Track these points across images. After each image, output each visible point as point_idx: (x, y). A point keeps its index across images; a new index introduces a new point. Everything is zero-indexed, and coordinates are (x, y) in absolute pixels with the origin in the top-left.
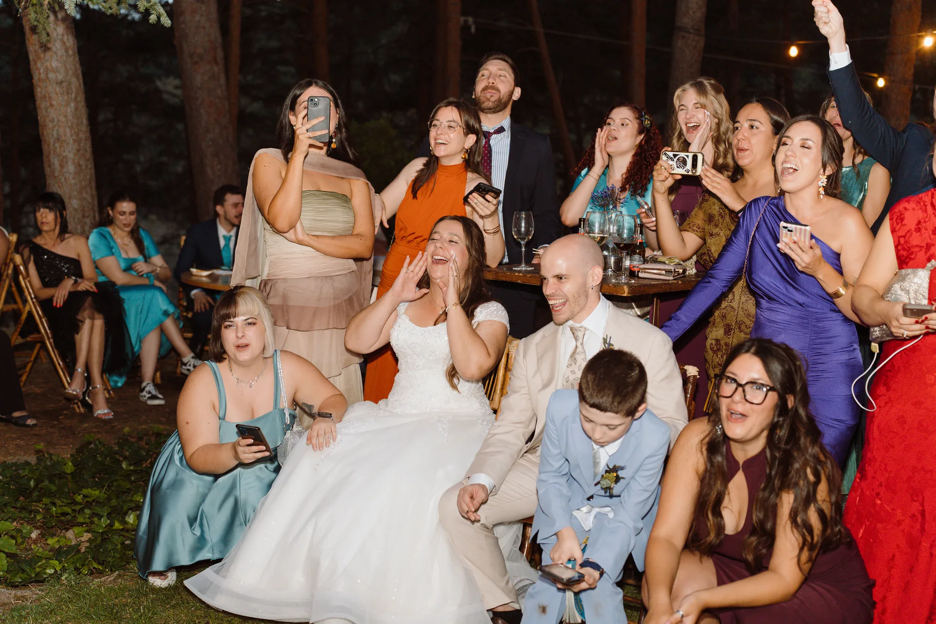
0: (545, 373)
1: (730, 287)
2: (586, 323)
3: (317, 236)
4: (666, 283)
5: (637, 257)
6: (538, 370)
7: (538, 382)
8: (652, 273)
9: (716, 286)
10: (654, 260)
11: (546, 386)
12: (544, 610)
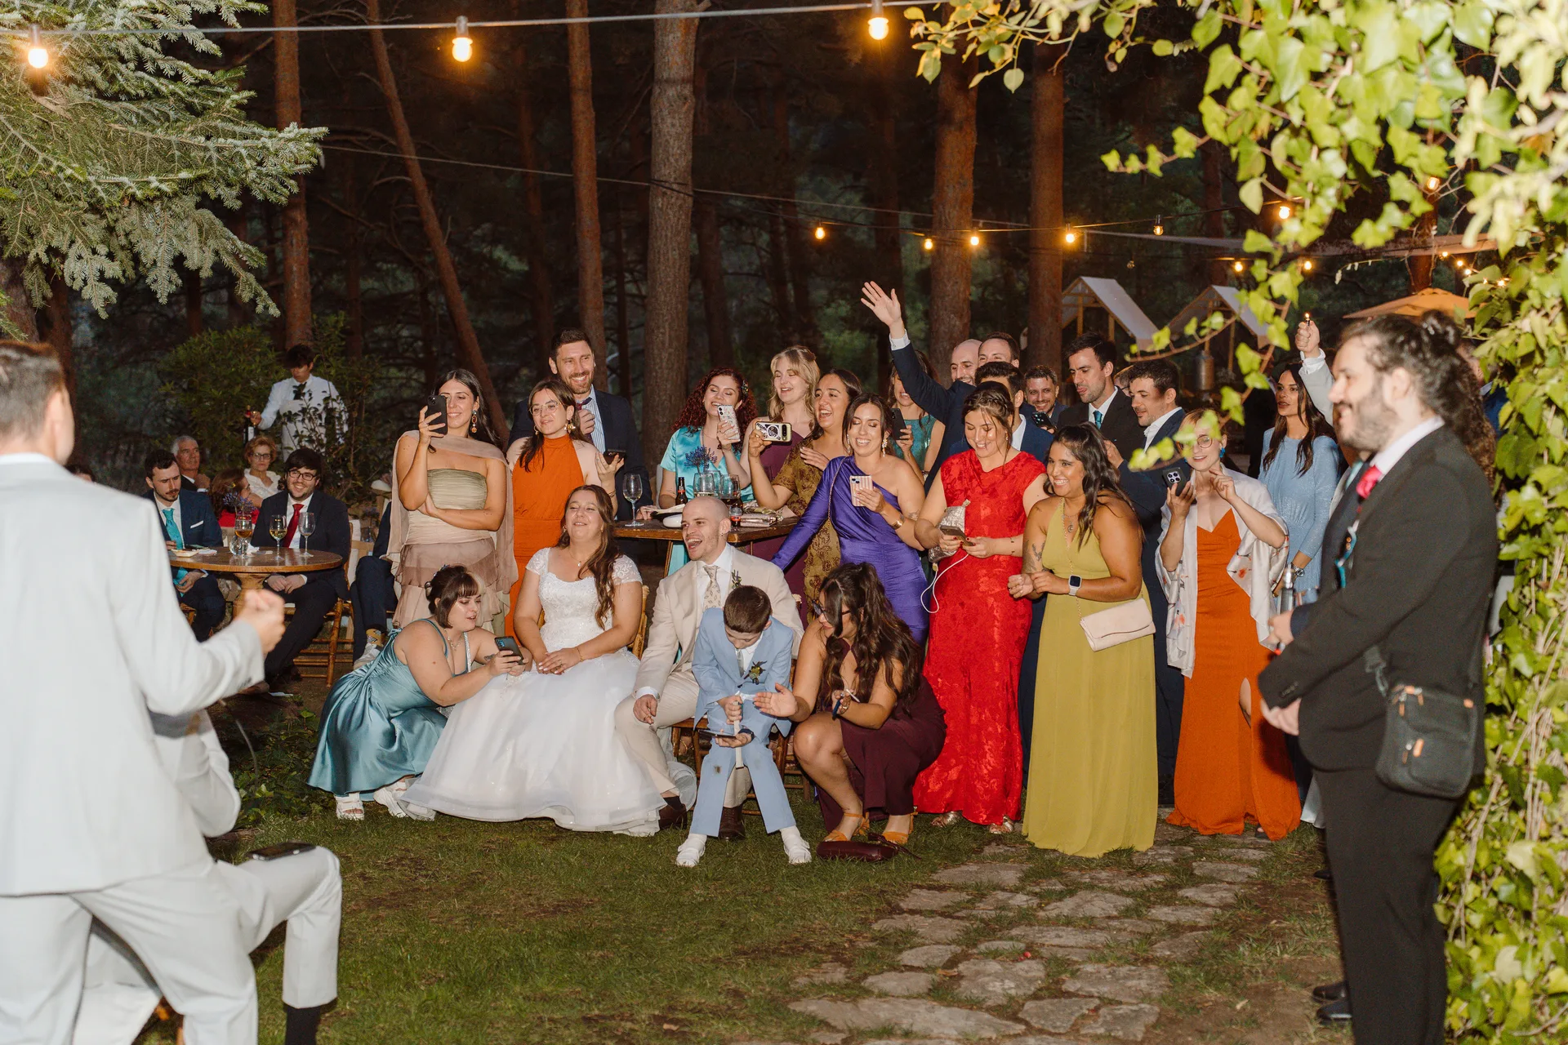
0: (686, 605)
1: (820, 527)
2: (717, 563)
3: (446, 510)
4: (765, 530)
5: (736, 509)
6: (679, 602)
7: (679, 613)
8: (752, 522)
9: (808, 528)
10: (751, 511)
11: (688, 614)
12: (718, 769)
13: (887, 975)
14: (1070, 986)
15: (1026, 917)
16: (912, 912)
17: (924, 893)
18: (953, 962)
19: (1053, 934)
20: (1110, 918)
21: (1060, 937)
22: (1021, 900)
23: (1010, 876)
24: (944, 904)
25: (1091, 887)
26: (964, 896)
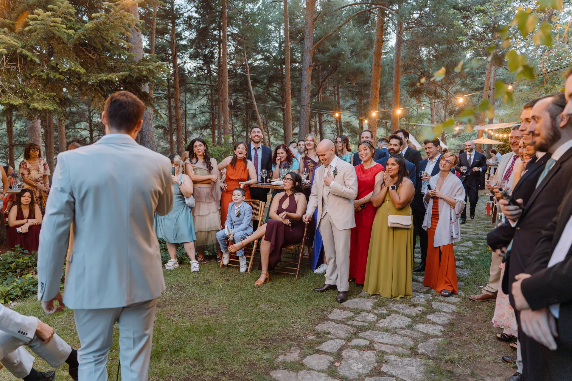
13: (314, 355)
14: (384, 368)
15: (372, 327)
16: (332, 320)
17: (337, 311)
18: (341, 349)
19: (380, 336)
20: (402, 328)
21: (383, 338)
22: (371, 317)
23: (368, 304)
24: (344, 317)
25: (397, 312)
26: (352, 314)
